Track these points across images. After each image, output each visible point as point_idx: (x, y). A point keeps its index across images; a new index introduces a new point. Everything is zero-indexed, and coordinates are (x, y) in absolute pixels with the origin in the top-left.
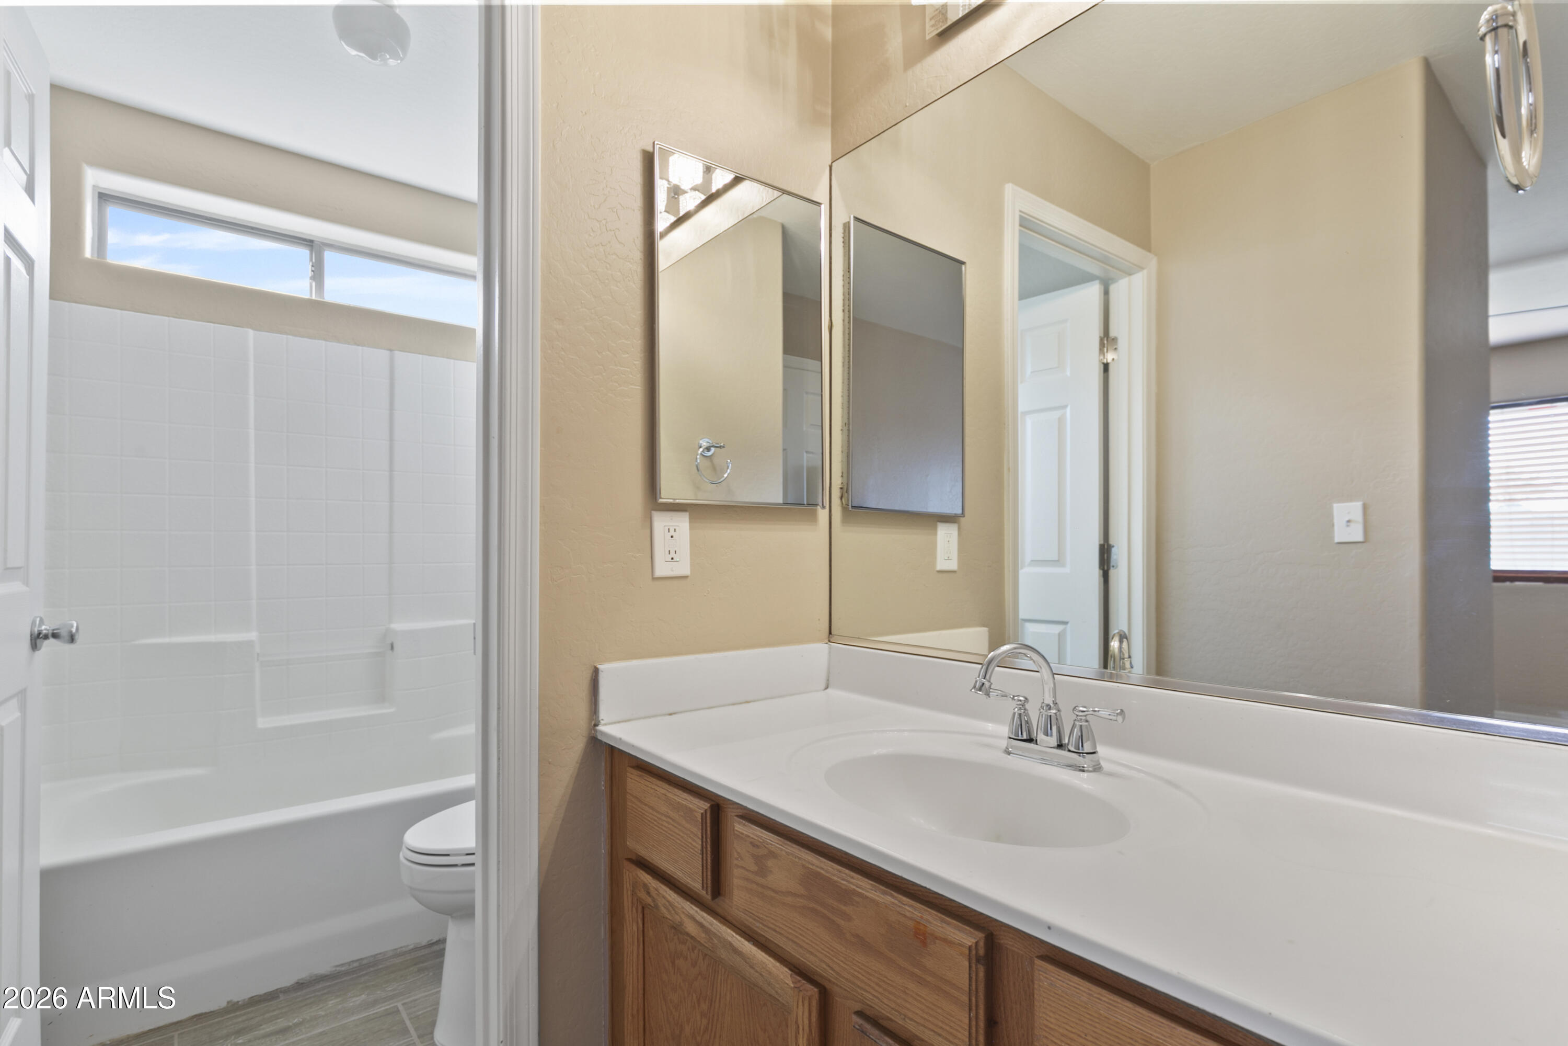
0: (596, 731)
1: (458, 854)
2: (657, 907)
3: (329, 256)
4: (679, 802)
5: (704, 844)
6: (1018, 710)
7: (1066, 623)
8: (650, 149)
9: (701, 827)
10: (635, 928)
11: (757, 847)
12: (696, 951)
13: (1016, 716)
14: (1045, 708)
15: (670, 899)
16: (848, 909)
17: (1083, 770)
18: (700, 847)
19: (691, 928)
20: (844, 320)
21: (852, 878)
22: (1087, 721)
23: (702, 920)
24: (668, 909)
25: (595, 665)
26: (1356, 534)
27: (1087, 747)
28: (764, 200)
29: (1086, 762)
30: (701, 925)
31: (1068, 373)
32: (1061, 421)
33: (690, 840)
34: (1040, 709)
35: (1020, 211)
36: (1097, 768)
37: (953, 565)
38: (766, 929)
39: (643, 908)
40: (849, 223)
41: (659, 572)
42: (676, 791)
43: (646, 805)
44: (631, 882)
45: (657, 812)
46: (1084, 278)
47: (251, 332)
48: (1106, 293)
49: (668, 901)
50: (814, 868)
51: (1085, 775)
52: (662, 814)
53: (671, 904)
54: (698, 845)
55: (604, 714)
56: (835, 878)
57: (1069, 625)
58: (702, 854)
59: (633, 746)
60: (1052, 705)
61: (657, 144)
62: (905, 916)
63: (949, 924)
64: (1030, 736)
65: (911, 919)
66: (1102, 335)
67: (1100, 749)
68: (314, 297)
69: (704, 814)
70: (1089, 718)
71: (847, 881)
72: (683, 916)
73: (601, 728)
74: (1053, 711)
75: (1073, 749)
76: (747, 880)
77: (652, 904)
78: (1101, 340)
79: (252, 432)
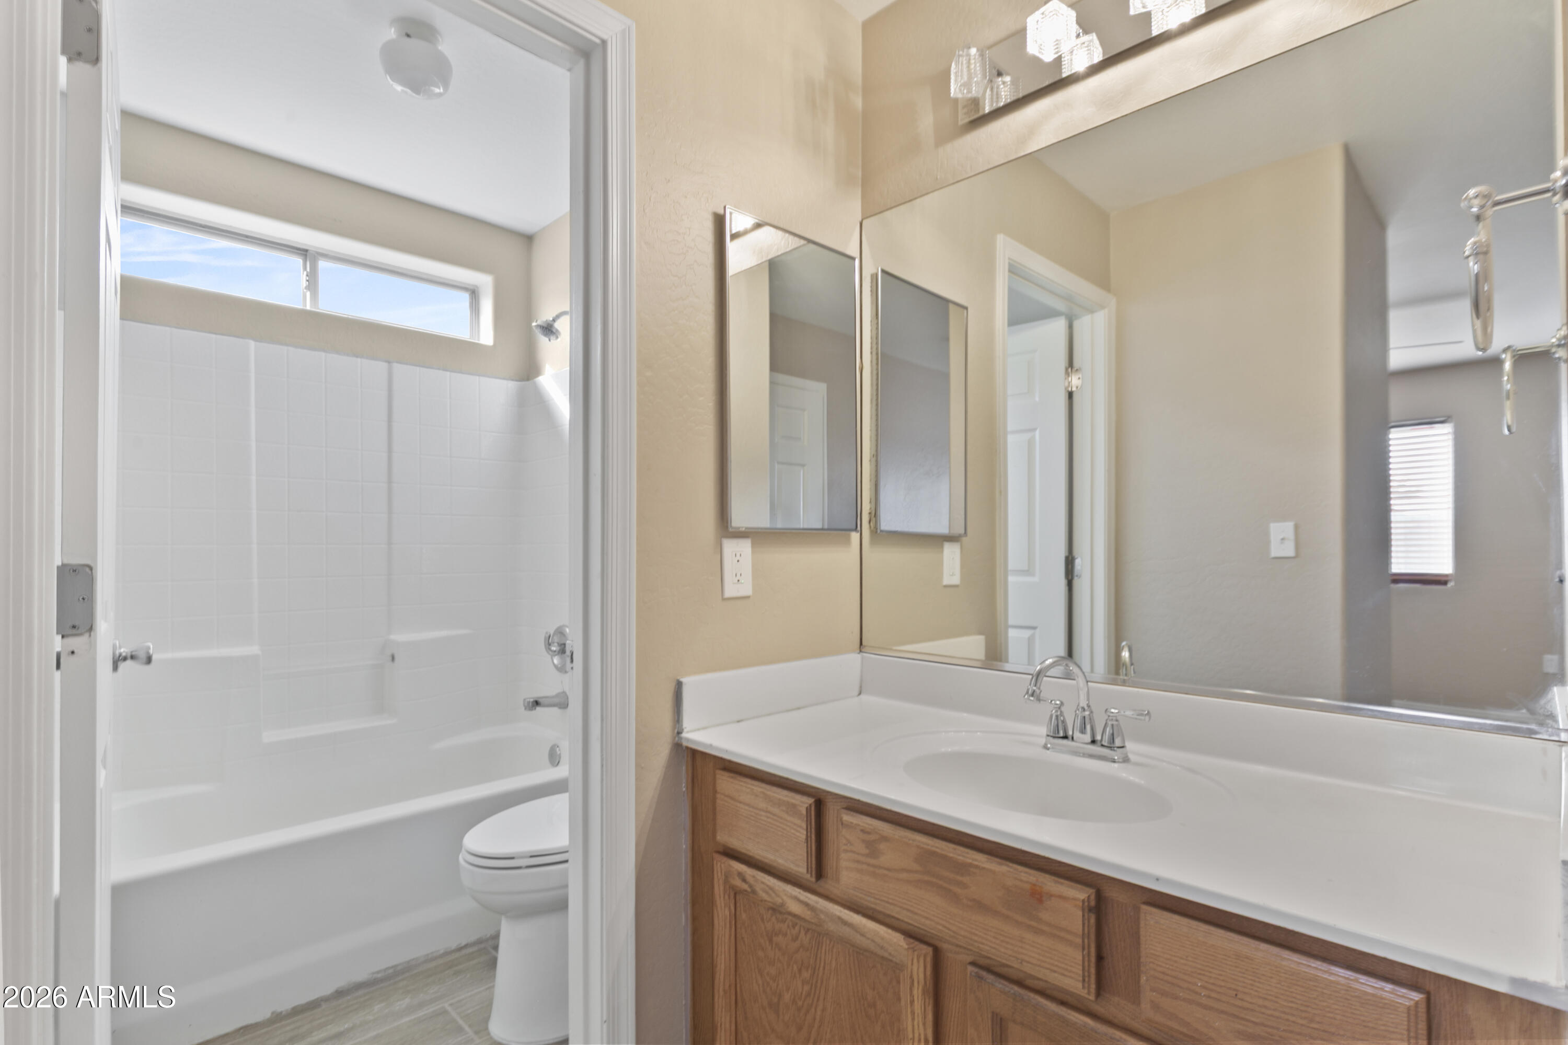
0: (681, 738)
1: (522, 856)
2: (754, 892)
3: (322, 264)
4: (780, 800)
5: (809, 834)
6: (1055, 712)
7: (1034, 628)
8: (722, 212)
9: (805, 819)
10: (727, 913)
11: (869, 833)
12: (797, 928)
13: (1054, 717)
14: (1080, 710)
15: (768, 883)
16: (965, 879)
17: (1114, 761)
18: (804, 837)
19: (794, 908)
20: (871, 362)
21: (968, 853)
22: (1117, 720)
23: (806, 900)
24: (767, 893)
25: (678, 678)
26: (1288, 550)
27: (1118, 742)
28: (790, 244)
29: (1116, 755)
30: (807, 905)
31: (1037, 399)
32: (1031, 443)
33: (793, 831)
34: (1076, 711)
35: (1009, 259)
36: (1126, 760)
37: (956, 580)
38: (878, 902)
39: (735, 894)
40: (877, 275)
41: (728, 594)
42: (775, 789)
43: (741, 802)
44: (723, 872)
45: (757, 809)
46: (1050, 314)
47: (252, 344)
48: (1070, 327)
49: (767, 886)
50: (929, 847)
51: (1116, 765)
52: (760, 810)
53: (771, 889)
54: (803, 836)
55: (688, 723)
56: (951, 855)
57: (1038, 631)
58: (807, 843)
59: (727, 751)
60: (1086, 708)
61: (728, 208)
62: (1021, 881)
63: (1062, 884)
64: (1066, 733)
65: (1027, 882)
66: (1067, 365)
67: (1130, 745)
68: (308, 308)
69: (809, 808)
70: (1119, 718)
71: (963, 856)
72: (785, 898)
73: (684, 735)
74: (1087, 713)
75: (1106, 744)
76: (858, 862)
77: (749, 890)
78: (1067, 369)
79: (253, 444)
